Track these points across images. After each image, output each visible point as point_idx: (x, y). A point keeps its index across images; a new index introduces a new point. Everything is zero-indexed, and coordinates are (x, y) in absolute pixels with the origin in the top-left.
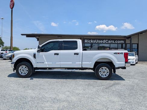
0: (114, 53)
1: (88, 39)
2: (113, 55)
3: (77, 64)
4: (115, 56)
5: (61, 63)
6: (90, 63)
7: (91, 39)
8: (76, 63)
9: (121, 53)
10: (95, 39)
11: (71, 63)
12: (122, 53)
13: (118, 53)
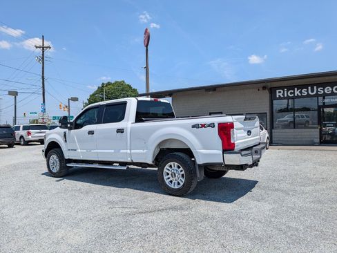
0: (194, 126)
1: (285, 87)
2: (190, 131)
3: (122, 153)
4: (195, 135)
5: (98, 151)
6: (145, 151)
7: (295, 86)
8: (121, 151)
9: (209, 126)
10: (305, 86)
11: (113, 151)
12: (212, 125)
13: (203, 126)
